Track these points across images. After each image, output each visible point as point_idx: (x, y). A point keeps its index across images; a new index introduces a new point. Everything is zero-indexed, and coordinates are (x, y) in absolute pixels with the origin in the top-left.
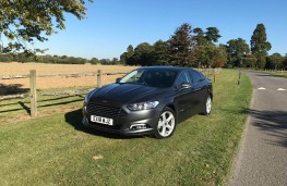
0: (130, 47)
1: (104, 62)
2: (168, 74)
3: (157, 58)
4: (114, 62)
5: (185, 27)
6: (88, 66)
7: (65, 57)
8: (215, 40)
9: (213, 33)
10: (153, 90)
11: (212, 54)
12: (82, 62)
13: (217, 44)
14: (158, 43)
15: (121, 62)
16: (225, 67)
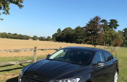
0: (59, 30)
1: (42, 39)
3: (77, 38)
4: (48, 39)
5: (97, 18)
6: (31, 40)
7: (15, 34)
8: (115, 28)
9: (114, 23)
11: (114, 37)
12: (27, 38)
13: (117, 31)
14: (78, 28)
15: (52, 40)
16: (122, 46)
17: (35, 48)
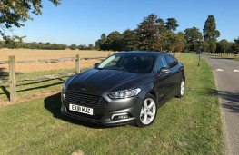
0: (103, 35)
1: (82, 48)
2: (142, 59)
3: (126, 44)
4: (90, 48)
6: (68, 50)
7: (48, 44)
8: (174, 29)
9: (172, 23)
10: (134, 76)
11: (173, 40)
12: (63, 47)
13: (176, 32)
14: (127, 32)
15: (96, 48)
17: (77, 56)
